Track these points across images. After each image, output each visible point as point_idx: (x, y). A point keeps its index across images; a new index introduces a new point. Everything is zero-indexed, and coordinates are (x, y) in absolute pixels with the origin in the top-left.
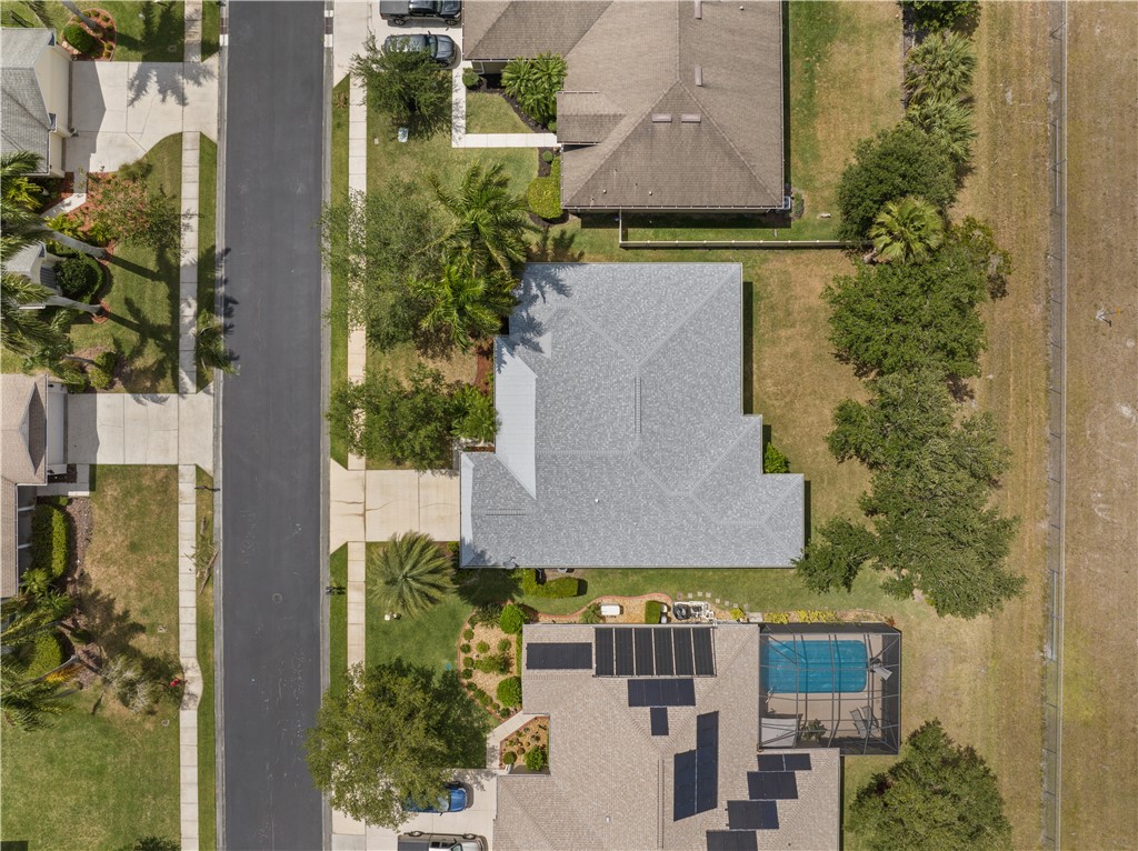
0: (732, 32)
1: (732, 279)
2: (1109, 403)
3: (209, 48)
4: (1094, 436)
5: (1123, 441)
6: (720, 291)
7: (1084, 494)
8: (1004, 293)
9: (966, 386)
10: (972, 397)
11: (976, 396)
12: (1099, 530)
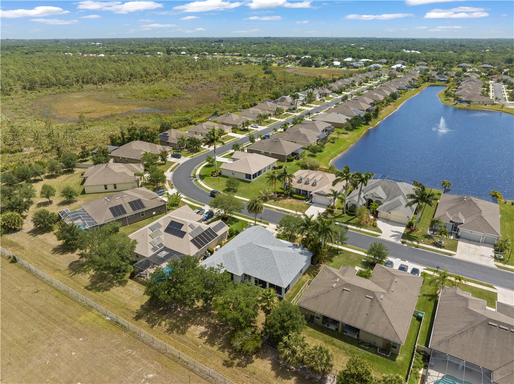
0: (360, 307)
1: (282, 283)
2: (158, 373)
3: (403, 243)
4: (152, 363)
5: (142, 370)
6: (280, 279)
7: (138, 350)
8: (224, 365)
9: (204, 337)
10: (199, 338)
11: (198, 339)
12: (124, 348)
